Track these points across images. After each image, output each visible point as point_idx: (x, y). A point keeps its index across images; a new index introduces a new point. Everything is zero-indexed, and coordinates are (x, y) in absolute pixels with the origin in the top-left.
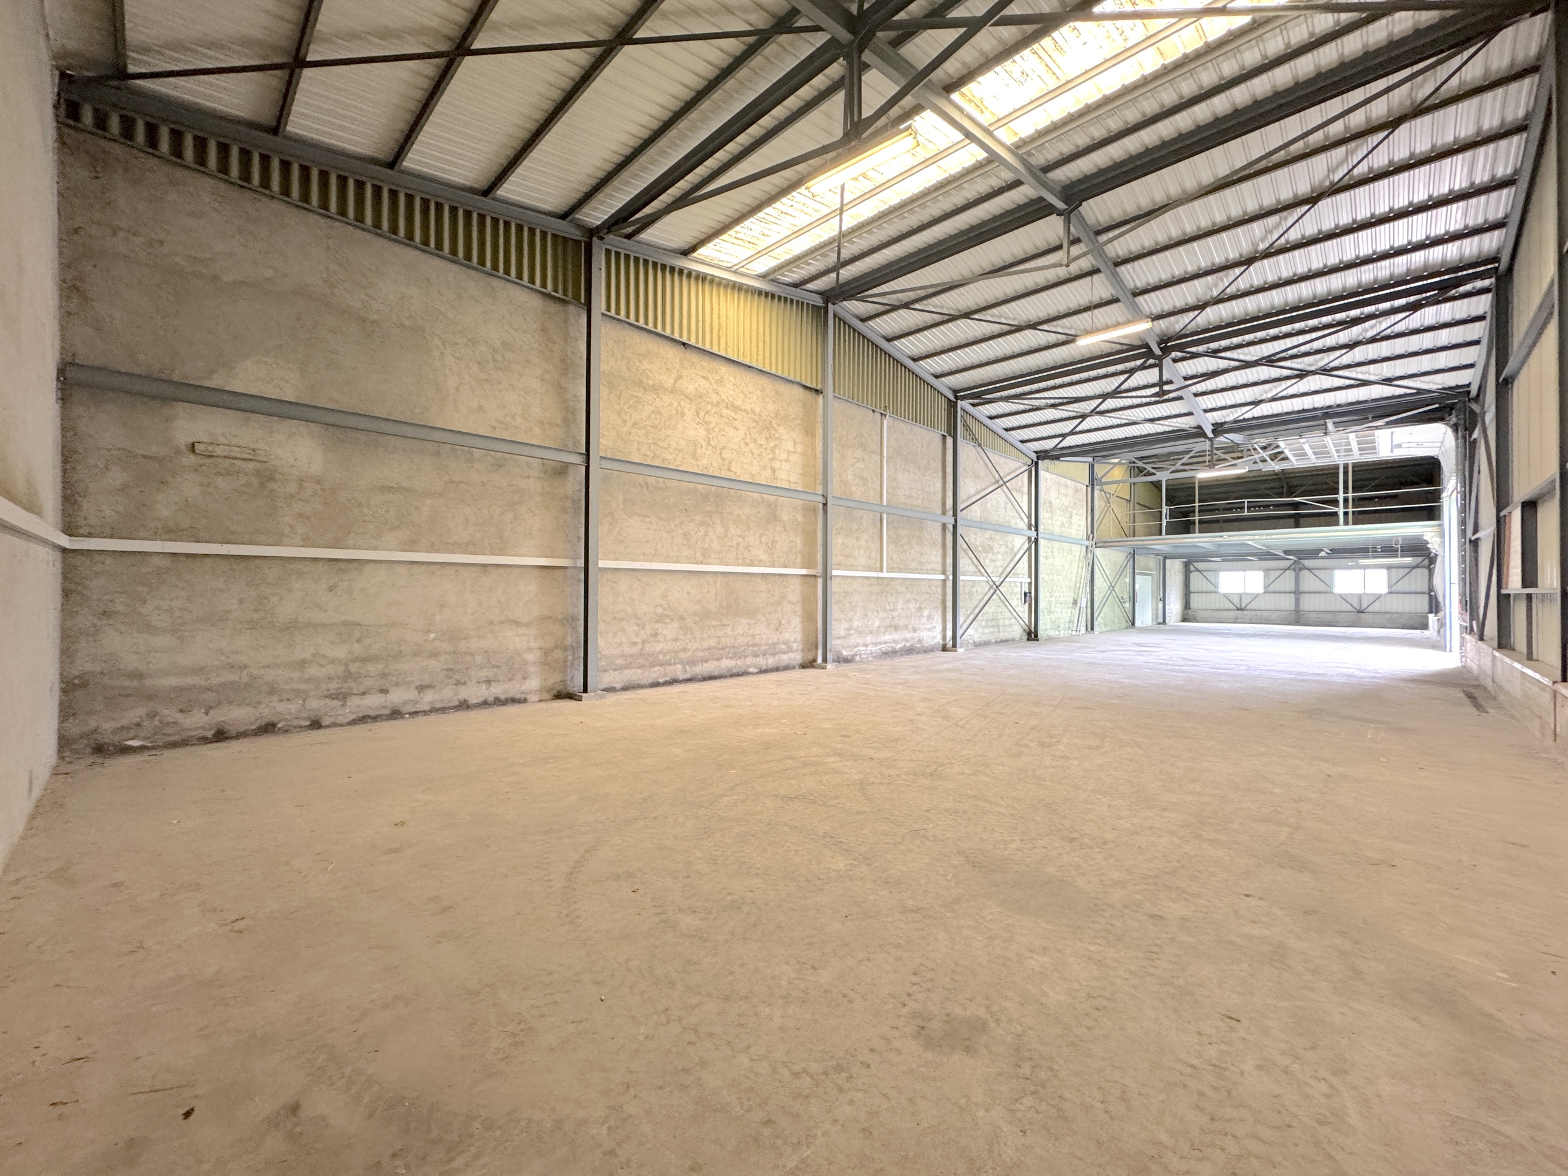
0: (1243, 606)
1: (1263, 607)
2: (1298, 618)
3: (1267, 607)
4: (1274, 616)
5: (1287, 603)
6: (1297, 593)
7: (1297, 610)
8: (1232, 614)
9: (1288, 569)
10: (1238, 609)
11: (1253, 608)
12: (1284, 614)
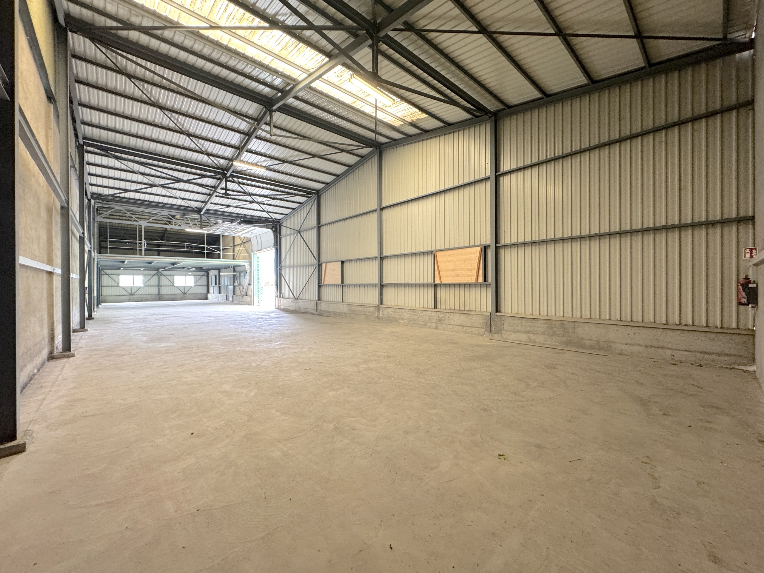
0: (133, 293)
1: (143, 293)
2: (160, 298)
3: (145, 293)
4: (149, 297)
5: (154, 291)
6: (159, 286)
7: (159, 294)
8: (127, 298)
9: (155, 275)
10: (130, 295)
11: (138, 294)
12: (153, 296)
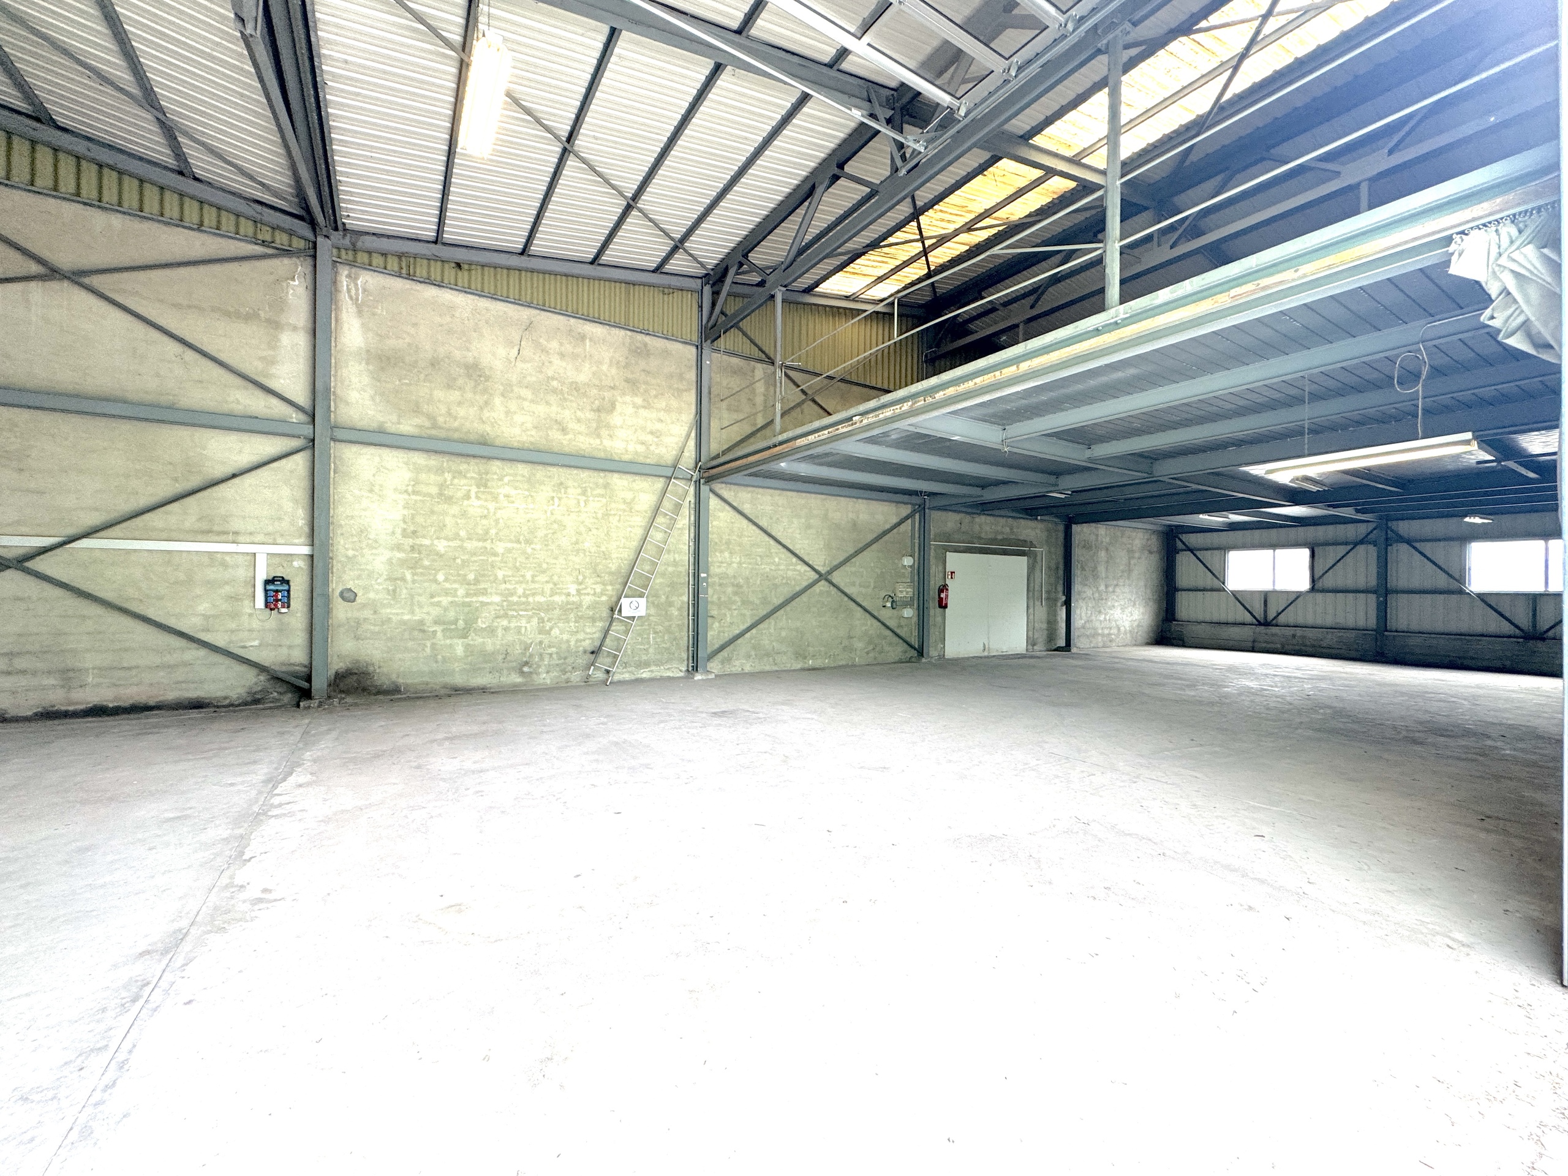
0: (1271, 614)
1: (1310, 621)
2: (1381, 648)
3: (1319, 622)
4: (1333, 641)
5: (1360, 612)
6: (1383, 592)
7: (1382, 630)
8: (1246, 633)
9: (1364, 542)
10: (1260, 624)
11: (1291, 621)
12: (1352, 635)
